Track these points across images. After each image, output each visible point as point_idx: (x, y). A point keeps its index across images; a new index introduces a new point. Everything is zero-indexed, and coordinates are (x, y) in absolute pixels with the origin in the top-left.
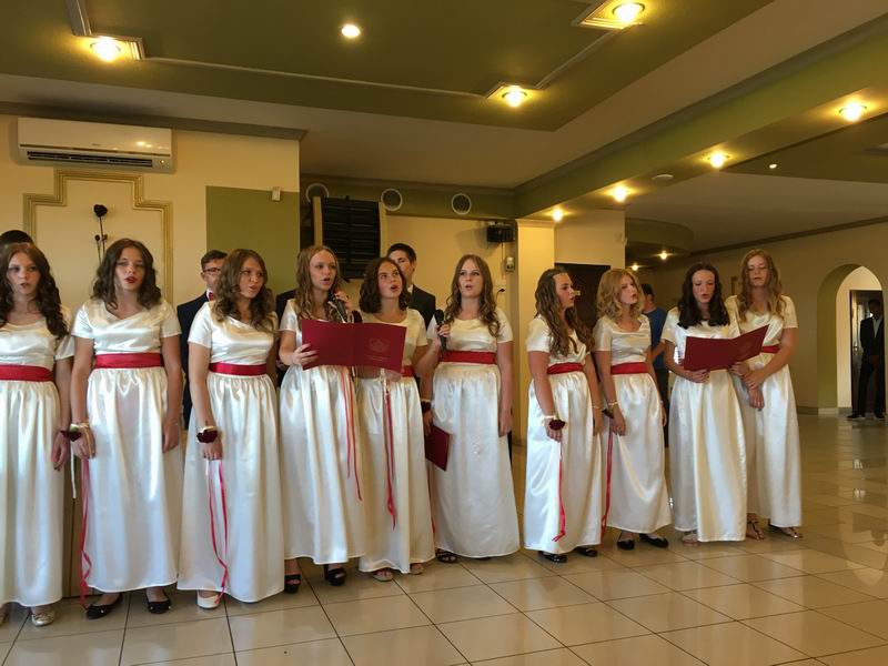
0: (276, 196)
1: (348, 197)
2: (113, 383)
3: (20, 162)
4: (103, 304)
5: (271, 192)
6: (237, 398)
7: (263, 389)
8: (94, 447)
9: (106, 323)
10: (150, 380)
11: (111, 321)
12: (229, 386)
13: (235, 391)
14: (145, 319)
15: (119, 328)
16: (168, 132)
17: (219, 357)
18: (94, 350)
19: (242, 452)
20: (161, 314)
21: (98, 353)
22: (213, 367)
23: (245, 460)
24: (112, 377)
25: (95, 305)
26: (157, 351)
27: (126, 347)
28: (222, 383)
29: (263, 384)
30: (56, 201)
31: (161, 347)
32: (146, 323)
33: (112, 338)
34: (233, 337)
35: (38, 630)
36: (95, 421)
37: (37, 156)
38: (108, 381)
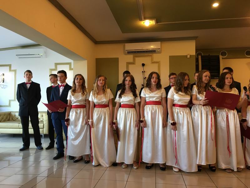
0: (189, 57)
1: (209, 55)
2: (151, 108)
3: (126, 54)
4: (148, 88)
5: (187, 56)
6: (181, 114)
7: (188, 111)
8: (146, 125)
9: (149, 93)
10: (159, 108)
11: (150, 93)
12: (178, 111)
13: (180, 112)
14: (158, 92)
15: (152, 95)
16: (159, 43)
17: (176, 102)
18: (146, 100)
19: (182, 129)
20: (162, 91)
21: (147, 101)
22: (174, 105)
23: (183, 132)
24: (150, 107)
25: (146, 89)
26: (161, 101)
27: (154, 99)
28: (176, 110)
29: (187, 110)
30: (133, 63)
31: (161, 100)
32: (159, 93)
33: (150, 97)
34: (180, 97)
35: (135, 170)
36: (146, 118)
37: (129, 52)
38: (149, 108)
